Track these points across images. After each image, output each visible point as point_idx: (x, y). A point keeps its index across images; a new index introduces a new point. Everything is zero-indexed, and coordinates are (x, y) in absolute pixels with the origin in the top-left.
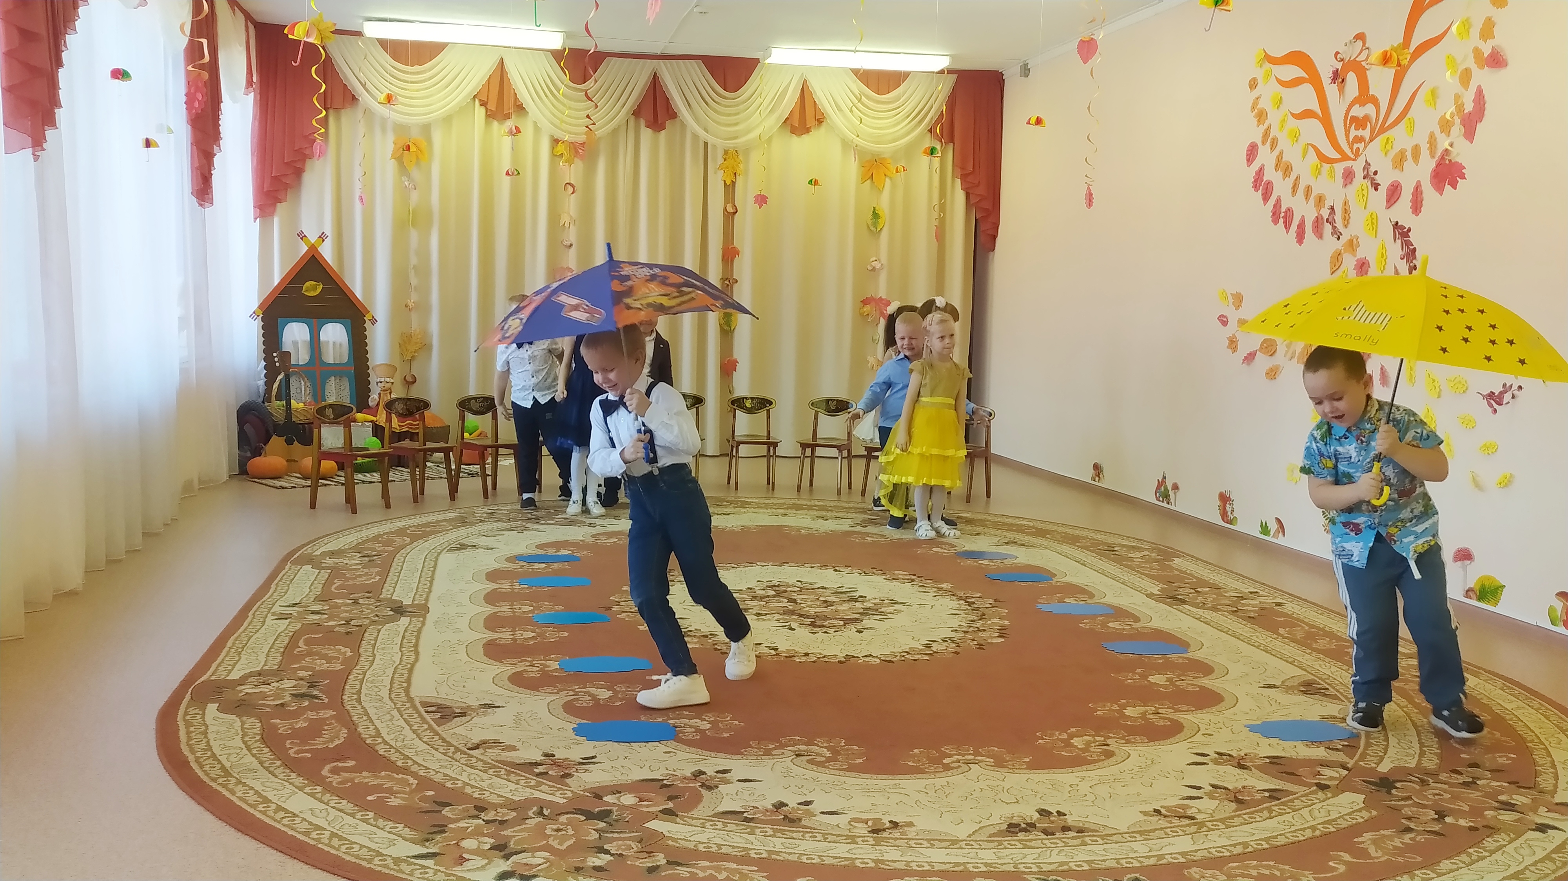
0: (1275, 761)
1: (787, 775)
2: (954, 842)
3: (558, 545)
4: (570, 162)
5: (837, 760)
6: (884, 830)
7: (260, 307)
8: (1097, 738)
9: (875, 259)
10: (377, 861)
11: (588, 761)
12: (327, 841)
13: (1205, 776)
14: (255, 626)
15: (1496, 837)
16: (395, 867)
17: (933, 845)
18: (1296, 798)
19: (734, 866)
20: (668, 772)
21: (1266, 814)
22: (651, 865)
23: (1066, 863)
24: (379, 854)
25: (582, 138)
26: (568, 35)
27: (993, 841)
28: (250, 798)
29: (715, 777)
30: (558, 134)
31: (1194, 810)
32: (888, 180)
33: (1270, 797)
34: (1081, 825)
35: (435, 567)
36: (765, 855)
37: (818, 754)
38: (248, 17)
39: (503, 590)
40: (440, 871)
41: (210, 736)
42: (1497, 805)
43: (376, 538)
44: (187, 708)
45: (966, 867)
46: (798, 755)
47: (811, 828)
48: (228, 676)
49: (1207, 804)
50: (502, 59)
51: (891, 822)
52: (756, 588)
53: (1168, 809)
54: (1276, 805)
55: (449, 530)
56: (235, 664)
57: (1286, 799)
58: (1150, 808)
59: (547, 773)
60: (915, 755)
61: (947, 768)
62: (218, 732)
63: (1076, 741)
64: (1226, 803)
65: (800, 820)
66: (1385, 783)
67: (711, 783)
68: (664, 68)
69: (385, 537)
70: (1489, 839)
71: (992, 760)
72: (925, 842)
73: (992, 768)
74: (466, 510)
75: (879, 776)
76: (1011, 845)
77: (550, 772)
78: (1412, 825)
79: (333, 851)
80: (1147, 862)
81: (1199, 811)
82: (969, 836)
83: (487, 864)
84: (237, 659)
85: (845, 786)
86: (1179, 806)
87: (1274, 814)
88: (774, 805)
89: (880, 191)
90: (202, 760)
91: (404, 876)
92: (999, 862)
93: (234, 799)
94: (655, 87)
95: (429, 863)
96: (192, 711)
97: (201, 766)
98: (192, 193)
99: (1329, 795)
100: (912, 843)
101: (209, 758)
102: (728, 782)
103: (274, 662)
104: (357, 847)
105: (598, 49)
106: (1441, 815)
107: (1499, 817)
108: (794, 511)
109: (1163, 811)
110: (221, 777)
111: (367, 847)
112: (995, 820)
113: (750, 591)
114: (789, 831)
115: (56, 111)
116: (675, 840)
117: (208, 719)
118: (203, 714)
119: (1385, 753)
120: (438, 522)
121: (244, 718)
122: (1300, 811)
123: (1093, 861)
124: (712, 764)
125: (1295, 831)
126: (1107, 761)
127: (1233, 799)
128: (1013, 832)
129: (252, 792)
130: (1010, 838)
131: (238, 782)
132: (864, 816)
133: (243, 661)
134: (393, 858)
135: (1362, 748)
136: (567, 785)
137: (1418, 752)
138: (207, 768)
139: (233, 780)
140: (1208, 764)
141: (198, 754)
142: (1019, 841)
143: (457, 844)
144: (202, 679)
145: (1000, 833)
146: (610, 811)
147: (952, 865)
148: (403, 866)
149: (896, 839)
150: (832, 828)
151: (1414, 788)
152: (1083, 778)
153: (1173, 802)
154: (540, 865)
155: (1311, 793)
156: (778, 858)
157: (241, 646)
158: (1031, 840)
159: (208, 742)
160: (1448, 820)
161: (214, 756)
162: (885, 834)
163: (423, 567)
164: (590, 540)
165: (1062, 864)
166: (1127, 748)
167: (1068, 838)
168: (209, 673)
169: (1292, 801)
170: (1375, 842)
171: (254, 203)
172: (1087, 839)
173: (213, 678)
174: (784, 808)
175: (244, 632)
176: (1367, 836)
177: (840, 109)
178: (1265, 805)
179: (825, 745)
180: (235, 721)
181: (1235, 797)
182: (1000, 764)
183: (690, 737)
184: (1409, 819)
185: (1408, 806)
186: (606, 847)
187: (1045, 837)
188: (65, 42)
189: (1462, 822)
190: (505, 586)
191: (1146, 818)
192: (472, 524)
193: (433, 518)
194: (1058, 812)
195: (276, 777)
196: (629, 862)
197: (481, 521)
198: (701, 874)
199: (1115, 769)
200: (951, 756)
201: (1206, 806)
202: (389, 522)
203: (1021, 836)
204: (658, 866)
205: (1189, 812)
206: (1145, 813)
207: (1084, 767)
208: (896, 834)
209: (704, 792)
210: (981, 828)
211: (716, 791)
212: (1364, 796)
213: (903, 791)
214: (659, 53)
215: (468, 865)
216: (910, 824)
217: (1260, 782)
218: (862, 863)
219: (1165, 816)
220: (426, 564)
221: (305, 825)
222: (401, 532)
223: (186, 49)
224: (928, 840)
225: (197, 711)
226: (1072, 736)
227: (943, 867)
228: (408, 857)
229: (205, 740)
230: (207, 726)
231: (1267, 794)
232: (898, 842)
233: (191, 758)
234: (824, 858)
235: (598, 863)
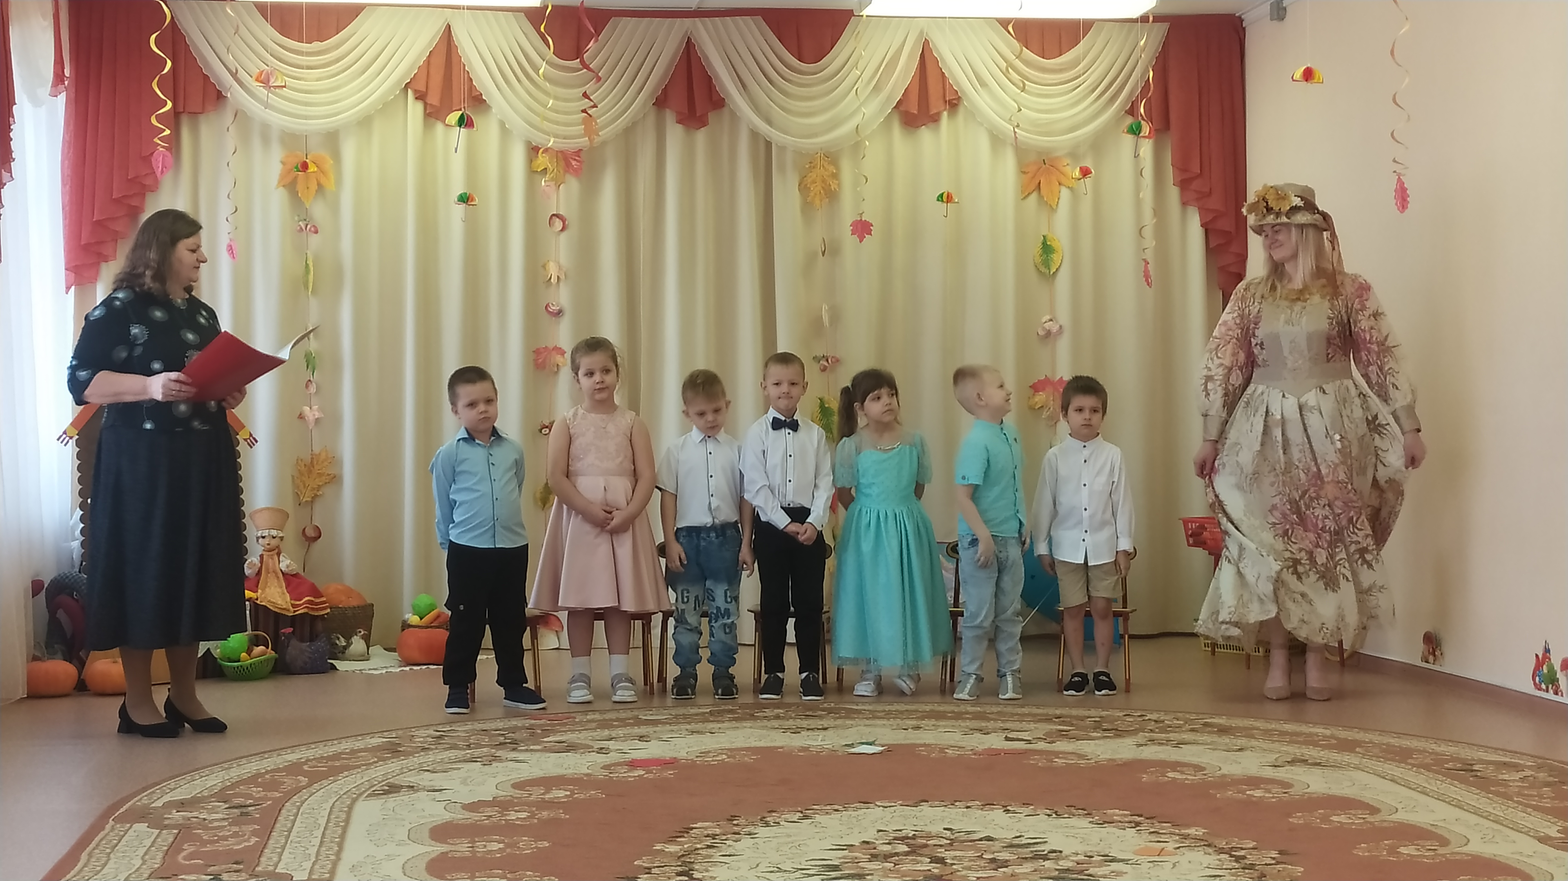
3: (548, 782)
4: (558, 181)
9: (1048, 317)
25: (578, 143)
30: (537, 137)
32: (1065, 193)
35: (347, 821)
39: (458, 855)
43: (253, 780)
52: (877, 842)
55: (371, 764)
69: (267, 776)
74: (400, 732)
89: (1052, 209)
94: (689, 57)
108: (933, 722)
113: (866, 846)
120: (353, 752)
163: (328, 821)
164: (601, 774)
171: (66, 265)
177: (983, 84)
190: (462, 848)
192: (407, 754)
193: (346, 746)
197: (424, 749)
202: (275, 754)
220: (332, 817)
222: (294, 769)
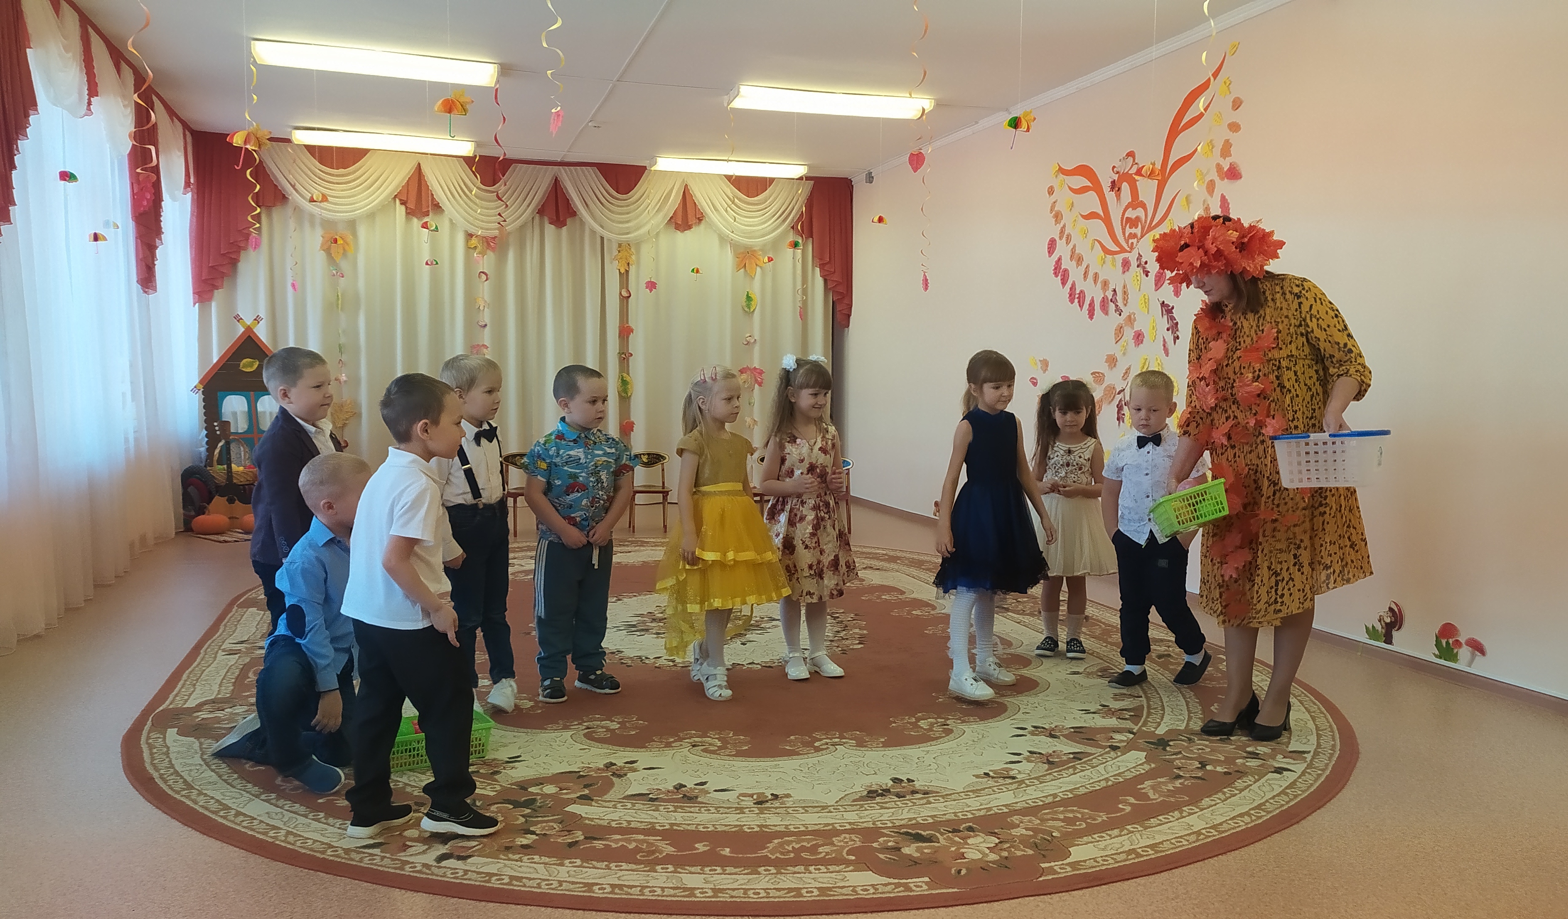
0: (1078, 730)
1: (686, 760)
2: (824, 808)
4: (483, 253)
5: (727, 748)
6: (767, 801)
7: (201, 382)
8: (939, 720)
9: (749, 334)
10: (329, 852)
11: (514, 759)
12: (283, 838)
13: (1024, 745)
14: (208, 661)
15: (1245, 779)
16: (346, 856)
17: (807, 811)
18: (1095, 758)
19: (642, 837)
20: (583, 765)
21: (1071, 771)
22: (570, 841)
23: (914, 818)
24: (330, 846)
25: (496, 233)
26: (478, 145)
27: (856, 805)
28: (211, 806)
29: (624, 767)
30: (472, 230)
31: (1015, 772)
32: (758, 269)
33: (1074, 758)
34: (926, 788)
36: (667, 827)
37: (710, 744)
38: (185, 125)
40: (385, 857)
41: (171, 755)
42: (1245, 755)
44: (149, 733)
45: (834, 827)
46: (694, 746)
47: (706, 804)
48: (185, 704)
49: (1026, 766)
50: (419, 164)
51: (772, 795)
53: (995, 772)
54: (1078, 764)
56: (191, 694)
57: (1086, 759)
58: (981, 772)
59: (478, 772)
60: (791, 741)
61: (818, 750)
62: (178, 752)
63: (923, 724)
64: (1040, 764)
65: (697, 797)
66: (1162, 743)
67: (622, 773)
68: (563, 171)
70: (1239, 781)
71: (854, 742)
72: (800, 809)
73: (854, 748)
75: (762, 759)
76: (871, 807)
77: (481, 771)
78: (1181, 774)
79: (289, 846)
80: (978, 814)
81: (1020, 772)
82: (837, 802)
83: (427, 849)
84: (192, 689)
85: (733, 768)
86: (1003, 769)
87: (1078, 770)
88: (675, 787)
89: (752, 278)
90: (165, 776)
91: (354, 863)
92: (861, 821)
93: (196, 807)
94: (556, 188)
95: (376, 851)
96: (153, 735)
97: (165, 781)
98: (137, 282)
99: (1119, 754)
100: (790, 810)
101: (172, 774)
102: (635, 770)
103: (226, 692)
104: (310, 842)
105: (507, 157)
106: (1203, 765)
107: (1247, 764)
109: (991, 774)
110: (184, 789)
111: (320, 842)
112: (857, 788)
114: (687, 807)
115: (10, 208)
116: (591, 820)
117: (169, 742)
118: (164, 739)
119: (1162, 720)
121: (203, 740)
122: (1097, 768)
123: (935, 816)
124: (621, 757)
125: (1092, 783)
126: (947, 737)
127: (1045, 761)
128: (872, 797)
129: (213, 801)
130: (869, 802)
131: (200, 793)
132: (750, 792)
133: (197, 691)
134: (344, 849)
135: (1144, 717)
136: (496, 781)
137: (1187, 717)
138: (171, 782)
139: (195, 792)
140: (1026, 736)
141: (162, 772)
142: (877, 803)
143: (400, 834)
144: (161, 708)
145: (862, 798)
146: (535, 800)
147: (822, 826)
148: (353, 855)
149: (776, 808)
150: (724, 802)
151: (1184, 745)
152: (928, 752)
153: (998, 766)
154: (475, 847)
155: (1106, 753)
156: (679, 828)
157: (195, 679)
158: (886, 803)
159: (170, 761)
160: (1209, 768)
161: (176, 773)
162: (768, 805)
165: (910, 819)
166: (964, 727)
167: (916, 799)
168: (167, 702)
169: (1091, 760)
170: (1153, 787)
171: (194, 289)
172: (931, 799)
173: (171, 707)
174: (683, 789)
175: (197, 666)
176: (1148, 783)
177: (716, 209)
178: (1070, 765)
179: (717, 736)
180: (194, 743)
181: (1047, 760)
182: (861, 744)
183: (602, 736)
184: (1179, 768)
185: (1177, 759)
186: (532, 829)
187: (897, 799)
188: (17, 146)
189: (1219, 769)
191: (978, 780)
194: (908, 780)
195: (234, 787)
196: (552, 840)
198: (614, 845)
199: (953, 744)
200: (821, 740)
201: (1024, 768)
203: (878, 799)
204: (577, 842)
205: (1012, 773)
206: (977, 776)
207: (929, 744)
208: (777, 804)
209: (614, 779)
210: (846, 795)
211: (625, 778)
212: (1145, 753)
213: (781, 770)
214: (559, 160)
215: (411, 851)
216: (788, 796)
217: (1066, 747)
218: (749, 828)
219: (993, 777)
221: (263, 826)
223: (129, 154)
224: (803, 807)
225: (158, 735)
226: (918, 720)
227: (816, 827)
228: (357, 847)
229: (167, 760)
230: (168, 748)
231: (1071, 756)
232: (778, 811)
233: (155, 775)
234: (717, 827)
235: (525, 842)
